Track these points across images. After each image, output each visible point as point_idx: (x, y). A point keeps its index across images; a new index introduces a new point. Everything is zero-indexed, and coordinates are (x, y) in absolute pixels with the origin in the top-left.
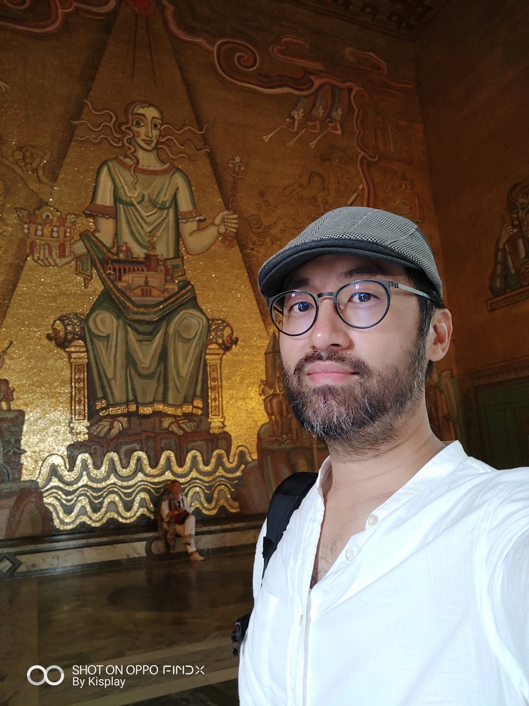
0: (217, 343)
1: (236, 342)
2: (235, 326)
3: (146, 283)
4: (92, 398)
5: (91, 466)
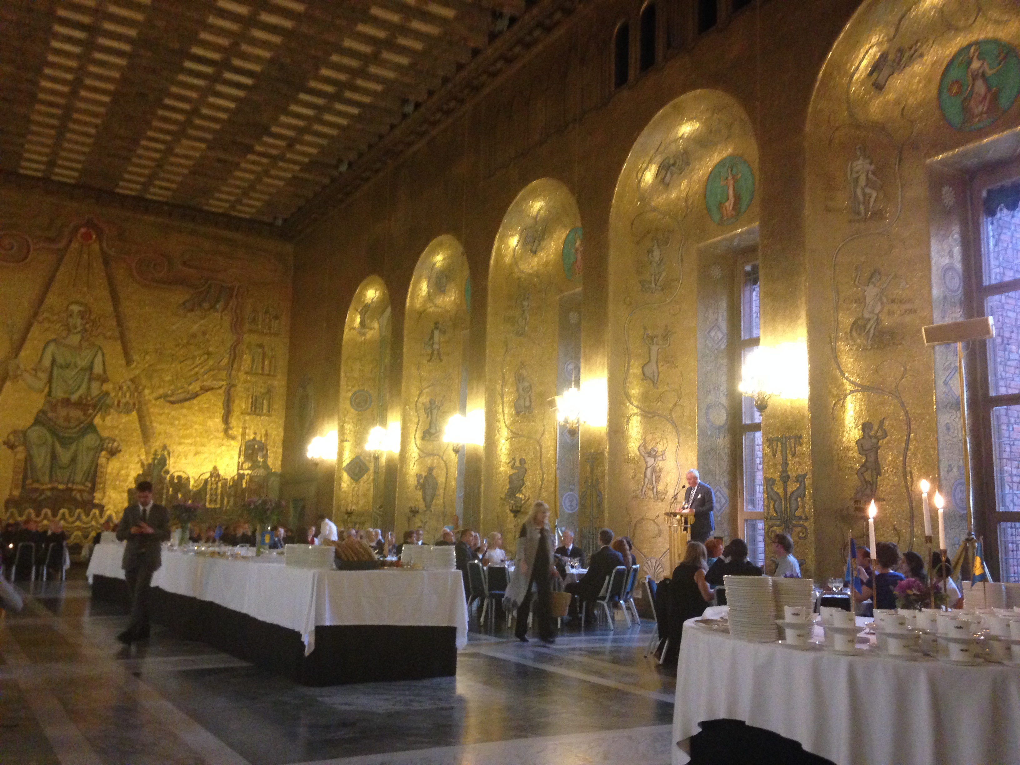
2: (121, 443)
3: (68, 414)
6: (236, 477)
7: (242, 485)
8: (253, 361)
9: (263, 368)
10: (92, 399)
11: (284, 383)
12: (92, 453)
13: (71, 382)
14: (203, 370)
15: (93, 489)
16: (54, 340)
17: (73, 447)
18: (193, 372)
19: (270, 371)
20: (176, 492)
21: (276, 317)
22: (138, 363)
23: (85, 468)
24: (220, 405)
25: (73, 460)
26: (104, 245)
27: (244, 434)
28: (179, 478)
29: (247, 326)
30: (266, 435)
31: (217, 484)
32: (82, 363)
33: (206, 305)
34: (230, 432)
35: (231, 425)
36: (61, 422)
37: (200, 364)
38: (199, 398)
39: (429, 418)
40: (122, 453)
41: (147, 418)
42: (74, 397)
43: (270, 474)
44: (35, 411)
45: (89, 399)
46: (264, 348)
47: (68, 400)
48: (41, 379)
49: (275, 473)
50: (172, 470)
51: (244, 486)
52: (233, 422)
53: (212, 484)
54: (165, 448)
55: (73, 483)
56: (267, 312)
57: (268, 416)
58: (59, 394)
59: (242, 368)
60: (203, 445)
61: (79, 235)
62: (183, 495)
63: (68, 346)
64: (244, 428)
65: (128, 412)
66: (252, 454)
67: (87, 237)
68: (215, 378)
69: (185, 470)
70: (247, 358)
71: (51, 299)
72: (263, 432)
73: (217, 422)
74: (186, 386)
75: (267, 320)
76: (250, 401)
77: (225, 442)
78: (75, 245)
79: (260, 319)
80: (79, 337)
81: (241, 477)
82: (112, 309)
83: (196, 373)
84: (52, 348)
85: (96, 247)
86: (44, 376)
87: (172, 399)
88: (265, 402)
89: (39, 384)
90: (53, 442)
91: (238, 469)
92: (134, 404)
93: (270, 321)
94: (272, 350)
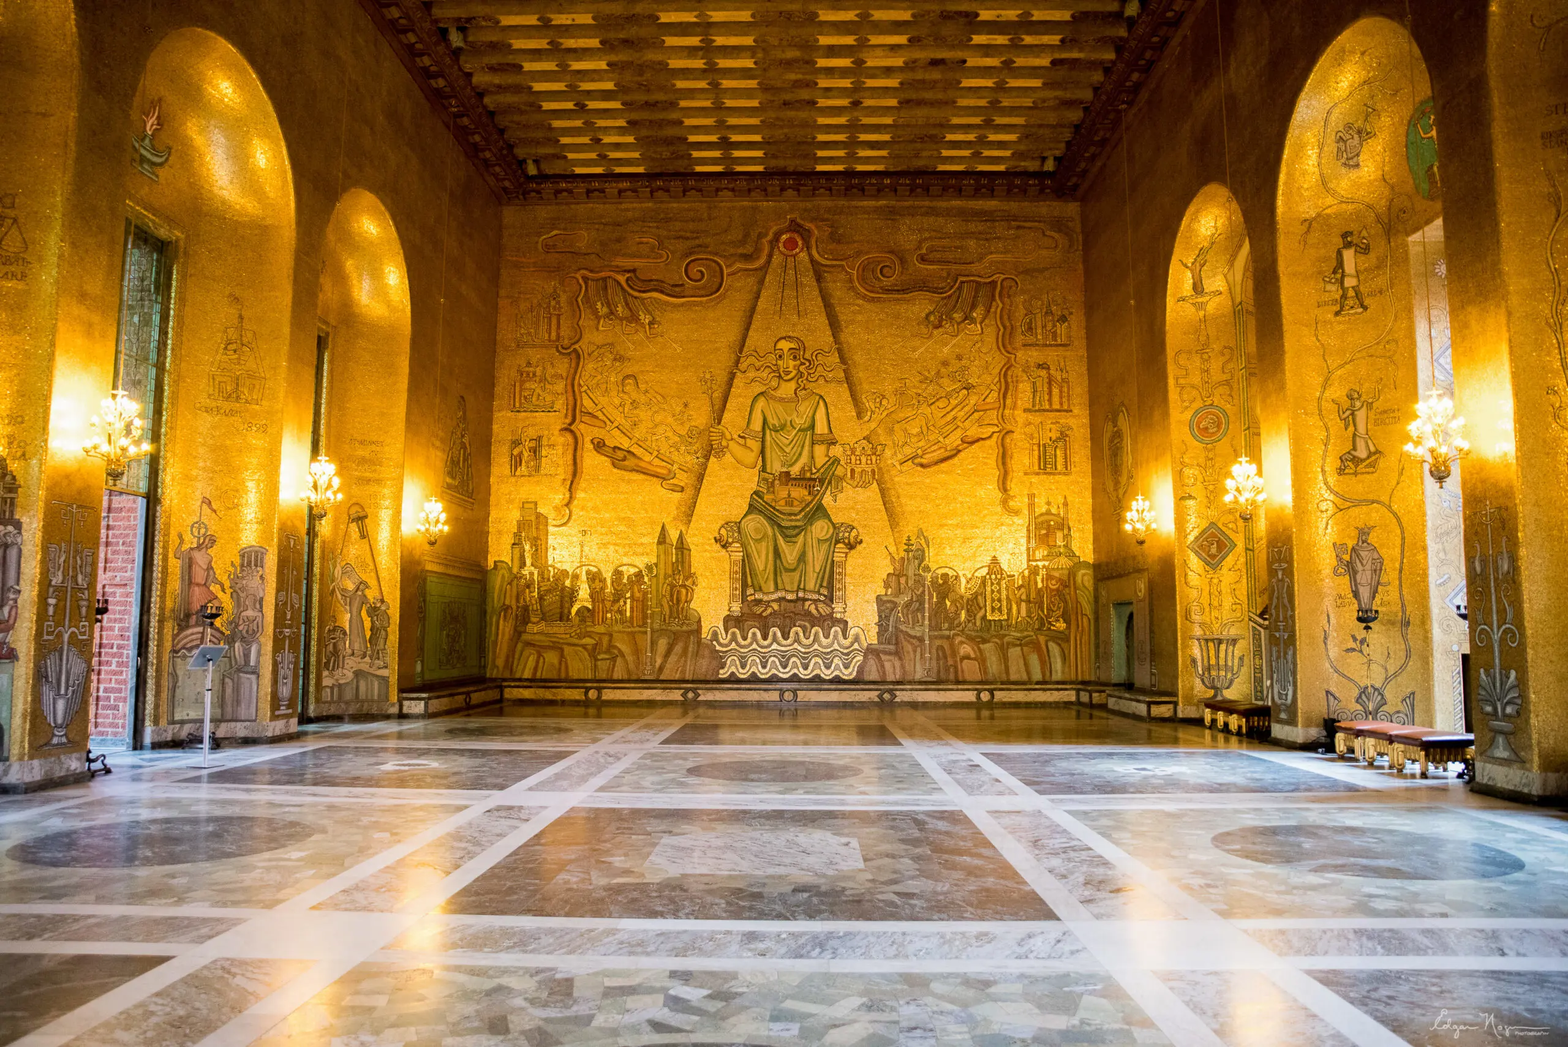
0: (844, 543)
1: (861, 542)
2: (860, 530)
3: (789, 495)
4: (745, 586)
5: (740, 639)
6: (1026, 573)
7: (1036, 583)
8: (1035, 392)
9: (1050, 400)
10: (818, 471)
11: (1086, 421)
12: (825, 546)
13: (787, 450)
14: (962, 413)
15: (830, 599)
16: (762, 393)
17: (800, 539)
18: (949, 417)
19: (1061, 404)
20: (943, 597)
21: (1063, 319)
22: (873, 412)
23: (817, 570)
24: (992, 462)
25: (802, 558)
26: (814, 252)
27: (1031, 506)
28: (945, 575)
29: (1019, 339)
30: (1066, 504)
31: (999, 584)
32: (800, 422)
33: (957, 316)
34: (1011, 503)
35: (1011, 493)
36: (781, 506)
37: (957, 405)
38: (962, 455)
39: (1351, 429)
40: (864, 545)
41: (893, 492)
42: (795, 470)
43: (1080, 565)
44: (748, 494)
45: (814, 471)
46: (1049, 368)
47: (788, 473)
48: (752, 451)
49: (1086, 564)
50: (933, 567)
51: (1040, 585)
52: (1014, 486)
53: (992, 584)
54: (921, 533)
55: (804, 590)
56: (1049, 312)
57: (1065, 474)
58: (776, 467)
59: (1019, 402)
60: (974, 527)
61: (781, 245)
62: (953, 602)
63: (781, 400)
64: (1031, 496)
65: (865, 485)
66: (1047, 535)
67: (791, 244)
68: (980, 423)
69: (951, 565)
70: (1025, 388)
71: (755, 338)
72: (1061, 500)
73: (990, 490)
74: (941, 439)
75: (1050, 325)
76: (1036, 453)
77: (1006, 519)
78: (777, 259)
79: (1039, 324)
80: (793, 385)
81: (1034, 571)
82: (831, 339)
83: (955, 418)
84: (761, 403)
85: (803, 255)
86: (755, 446)
87: (924, 461)
88: (1058, 452)
89: (751, 457)
90: (774, 535)
91: (1029, 560)
92: (873, 471)
93: (1054, 326)
94: (1061, 370)
